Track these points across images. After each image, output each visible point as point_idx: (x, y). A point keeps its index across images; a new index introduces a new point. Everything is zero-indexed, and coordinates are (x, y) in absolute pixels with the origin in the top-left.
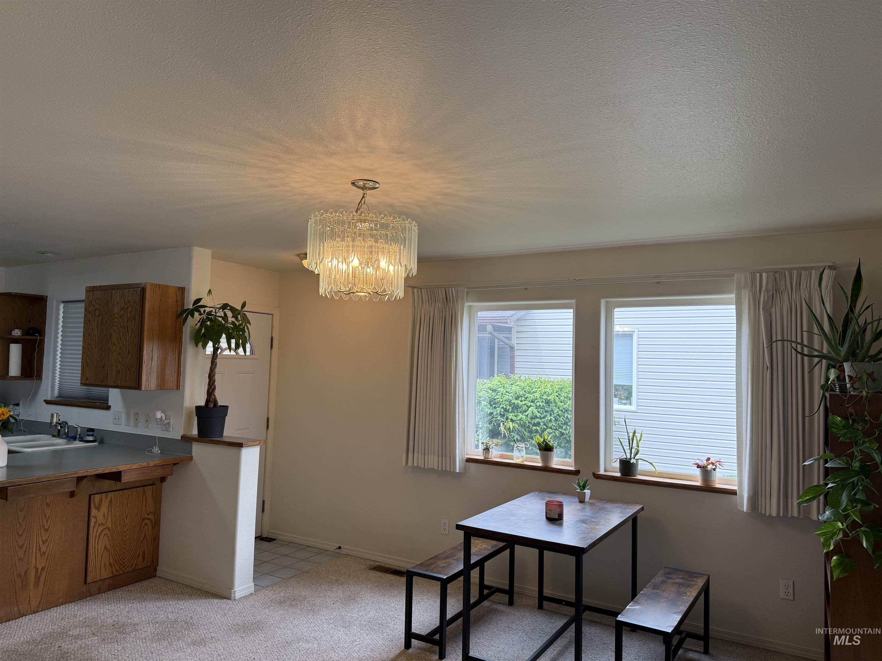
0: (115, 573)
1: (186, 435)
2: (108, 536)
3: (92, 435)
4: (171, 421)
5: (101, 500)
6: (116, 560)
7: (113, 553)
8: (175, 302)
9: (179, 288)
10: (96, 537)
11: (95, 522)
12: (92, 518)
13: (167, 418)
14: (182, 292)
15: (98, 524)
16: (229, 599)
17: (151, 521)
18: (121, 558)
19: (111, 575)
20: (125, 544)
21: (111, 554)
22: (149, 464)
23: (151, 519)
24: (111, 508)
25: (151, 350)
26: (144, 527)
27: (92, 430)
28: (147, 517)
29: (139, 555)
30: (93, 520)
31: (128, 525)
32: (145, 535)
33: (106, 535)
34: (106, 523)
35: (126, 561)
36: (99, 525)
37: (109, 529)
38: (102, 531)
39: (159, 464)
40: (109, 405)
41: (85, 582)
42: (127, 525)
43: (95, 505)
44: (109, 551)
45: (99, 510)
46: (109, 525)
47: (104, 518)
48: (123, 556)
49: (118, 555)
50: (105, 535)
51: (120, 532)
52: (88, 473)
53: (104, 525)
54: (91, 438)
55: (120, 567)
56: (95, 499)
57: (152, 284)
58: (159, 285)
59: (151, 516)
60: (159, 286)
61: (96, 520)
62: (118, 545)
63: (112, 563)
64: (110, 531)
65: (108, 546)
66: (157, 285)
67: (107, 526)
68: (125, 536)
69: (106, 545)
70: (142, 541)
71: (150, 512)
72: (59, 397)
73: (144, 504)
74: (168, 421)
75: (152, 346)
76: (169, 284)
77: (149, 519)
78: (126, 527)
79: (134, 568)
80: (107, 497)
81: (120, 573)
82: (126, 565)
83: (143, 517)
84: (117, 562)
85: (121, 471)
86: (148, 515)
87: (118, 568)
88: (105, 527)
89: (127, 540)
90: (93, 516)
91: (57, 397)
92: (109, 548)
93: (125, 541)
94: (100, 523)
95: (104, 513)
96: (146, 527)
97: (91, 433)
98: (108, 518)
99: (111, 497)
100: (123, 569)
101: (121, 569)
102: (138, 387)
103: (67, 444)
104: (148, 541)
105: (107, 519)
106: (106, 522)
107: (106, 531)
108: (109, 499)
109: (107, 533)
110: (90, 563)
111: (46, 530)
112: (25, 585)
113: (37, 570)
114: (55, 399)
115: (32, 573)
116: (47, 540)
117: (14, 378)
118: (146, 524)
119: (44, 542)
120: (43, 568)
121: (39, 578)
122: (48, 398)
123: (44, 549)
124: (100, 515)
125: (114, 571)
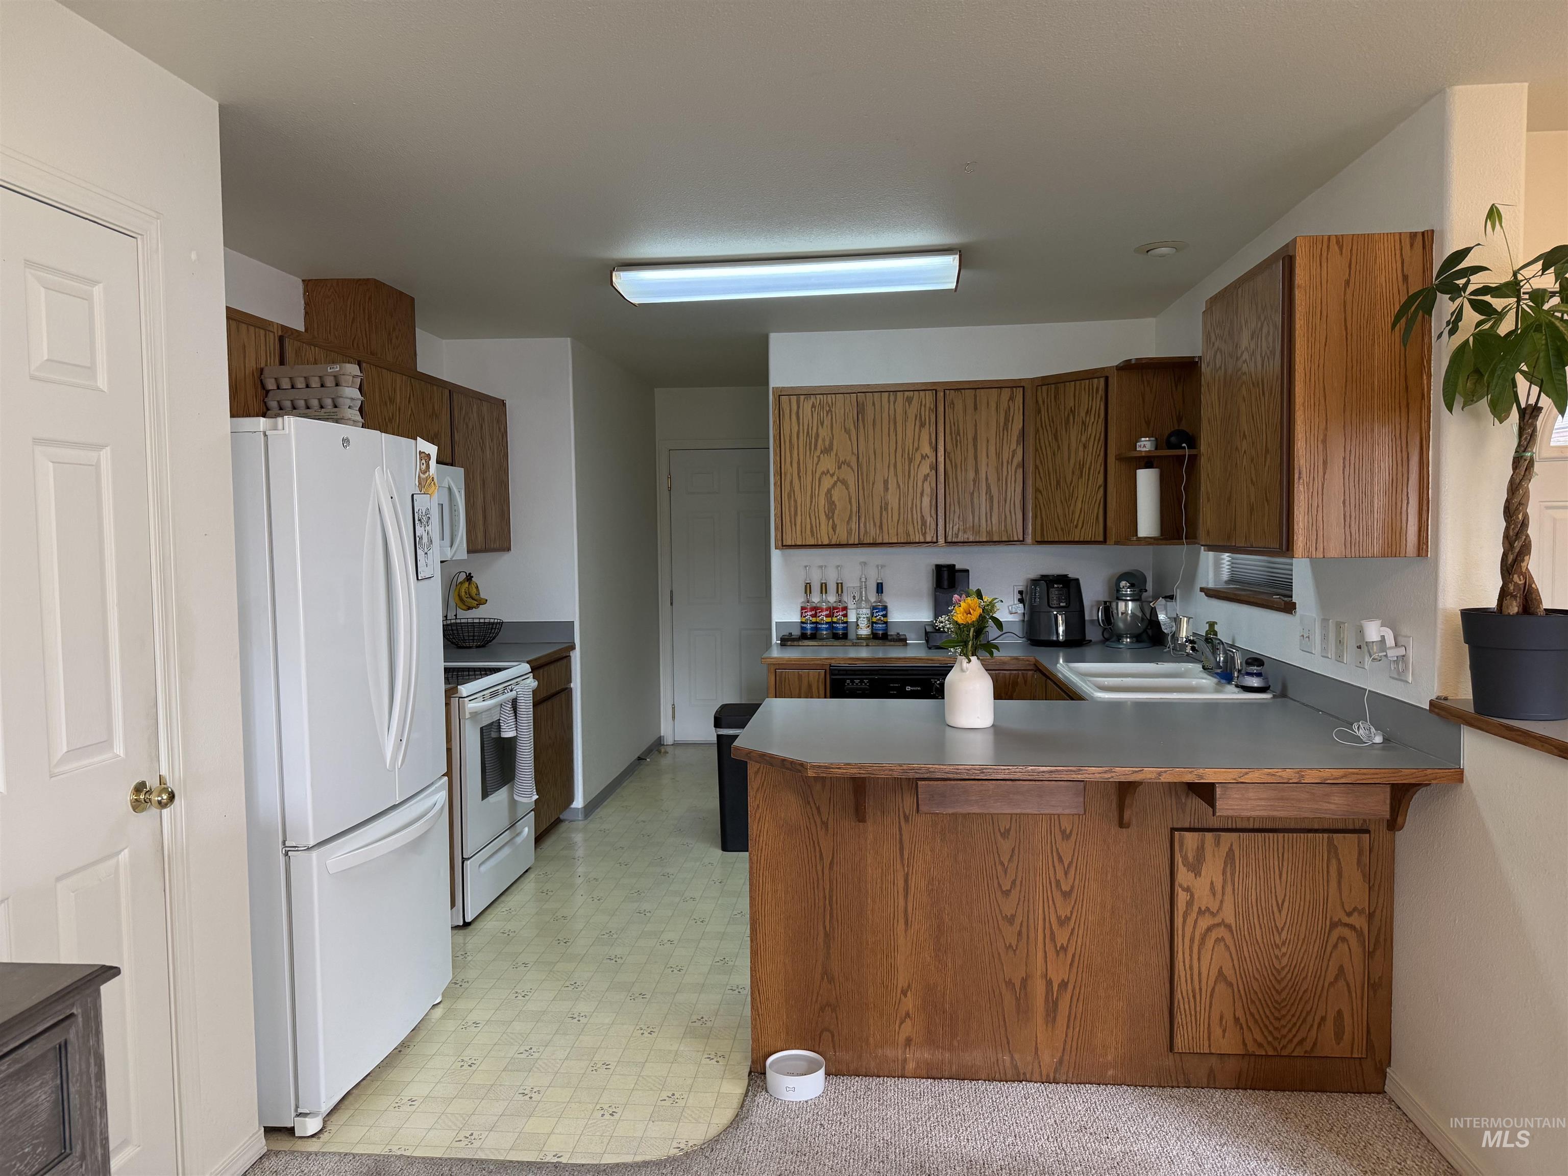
0: (1252, 1048)
1: (1446, 699)
2: (1227, 947)
3: (1259, 675)
4: (1410, 653)
5: (1201, 850)
6: (1252, 1015)
7: (1243, 994)
8: (1401, 284)
9: (1413, 235)
10: (1192, 940)
11: (1190, 904)
12: (1180, 890)
13: (1402, 640)
14: (1424, 247)
15: (1195, 909)
17: (1359, 933)
18: (1268, 1013)
19: (1240, 1051)
20: (1279, 978)
21: (1237, 996)
22: (1303, 776)
23: (1358, 926)
24: (1233, 875)
25: (1321, 437)
26: (1335, 946)
27: (1259, 660)
28: (1346, 920)
29: (1323, 1019)
30: (1182, 898)
31: (1286, 929)
32: (1341, 969)
33: (1222, 944)
34: (1218, 911)
35: (1284, 1027)
36: (1200, 912)
37: (1228, 927)
38: (1209, 929)
39: (1337, 779)
40: (1293, 601)
41: (1171, 1048)
42: (1282, 929)
43: (1185, 858)
44: (1231, 985)
45: (1198, 874)
46: (1228, 916)
47: (1214, 895)
48: (1273, 1010)
49: (1257, 1003)
50: (1217, 940)
51: (1260, 941)
52: (1113, 774)
53: (1214, 915)
54: (1255, 682)
55: (1265, 1037)
56: (1185, 842)
57: (1314, 241)
58: (1340, 241)
59: (1359, 921)
60: (1338, 242)
61: (1192, 896)
62: (1257, 976)
63: (1243, 1021)
64: (1232, 933)
65: (1228, 972)
66: (1334, 240)
67: (1223, 920)
68: (1277, 957)
69: (1221, 968)
70: (1331, 984)
71: (1355, 909)
73: (1334, 884)
74: (1401, 651)
75: (1322, 426)
76: (1375, 229)
77: (1352, 927)
78: (1280, 934)
79: (1309, 1049)
80: (1218, 843)
81: (1266, 1052)
82: (1284, 1036)
83: (1331, 919)
84: (1256, 1021)
85: (1214, 783)
86: (1349, 914)
87: (1259, 1038)
88: (1217, 920)
89: (1283, 968)
90: (1181, 886)
91: (1227, 582)
92: (1232, 980)
93: (1279, 972)
94: (1203, 909)
95: (1212, 883)
96: (1343, 947)
97: (1255, 669)
98: (1226, 898)
99: (1231, 845)
100: (1276, 1044)
101: (1269, 1043)
102: (1288, 549)
103: (1217, 691)
104: (1353, 989)
105: (1222, 902)
106: (1220, 908)
107: (1221, 932)
108: (1224, 849)
109: (1223, 939)
110: (1179, 1002)
111: (1066, 895)
112: (1023, 1009)
113: (1049, 983)
114: (1221, 586)
115: (1039, 988)
116: (1068, 919)
117: (1148, 541)
118: (1343, 939)
119: (1063, 922)
120: (1064, 985)
121: (1056, 1004)
122: (1211, 585)
123: (1062, 938)
124: (1201, 886)
125: (1250, 1043)
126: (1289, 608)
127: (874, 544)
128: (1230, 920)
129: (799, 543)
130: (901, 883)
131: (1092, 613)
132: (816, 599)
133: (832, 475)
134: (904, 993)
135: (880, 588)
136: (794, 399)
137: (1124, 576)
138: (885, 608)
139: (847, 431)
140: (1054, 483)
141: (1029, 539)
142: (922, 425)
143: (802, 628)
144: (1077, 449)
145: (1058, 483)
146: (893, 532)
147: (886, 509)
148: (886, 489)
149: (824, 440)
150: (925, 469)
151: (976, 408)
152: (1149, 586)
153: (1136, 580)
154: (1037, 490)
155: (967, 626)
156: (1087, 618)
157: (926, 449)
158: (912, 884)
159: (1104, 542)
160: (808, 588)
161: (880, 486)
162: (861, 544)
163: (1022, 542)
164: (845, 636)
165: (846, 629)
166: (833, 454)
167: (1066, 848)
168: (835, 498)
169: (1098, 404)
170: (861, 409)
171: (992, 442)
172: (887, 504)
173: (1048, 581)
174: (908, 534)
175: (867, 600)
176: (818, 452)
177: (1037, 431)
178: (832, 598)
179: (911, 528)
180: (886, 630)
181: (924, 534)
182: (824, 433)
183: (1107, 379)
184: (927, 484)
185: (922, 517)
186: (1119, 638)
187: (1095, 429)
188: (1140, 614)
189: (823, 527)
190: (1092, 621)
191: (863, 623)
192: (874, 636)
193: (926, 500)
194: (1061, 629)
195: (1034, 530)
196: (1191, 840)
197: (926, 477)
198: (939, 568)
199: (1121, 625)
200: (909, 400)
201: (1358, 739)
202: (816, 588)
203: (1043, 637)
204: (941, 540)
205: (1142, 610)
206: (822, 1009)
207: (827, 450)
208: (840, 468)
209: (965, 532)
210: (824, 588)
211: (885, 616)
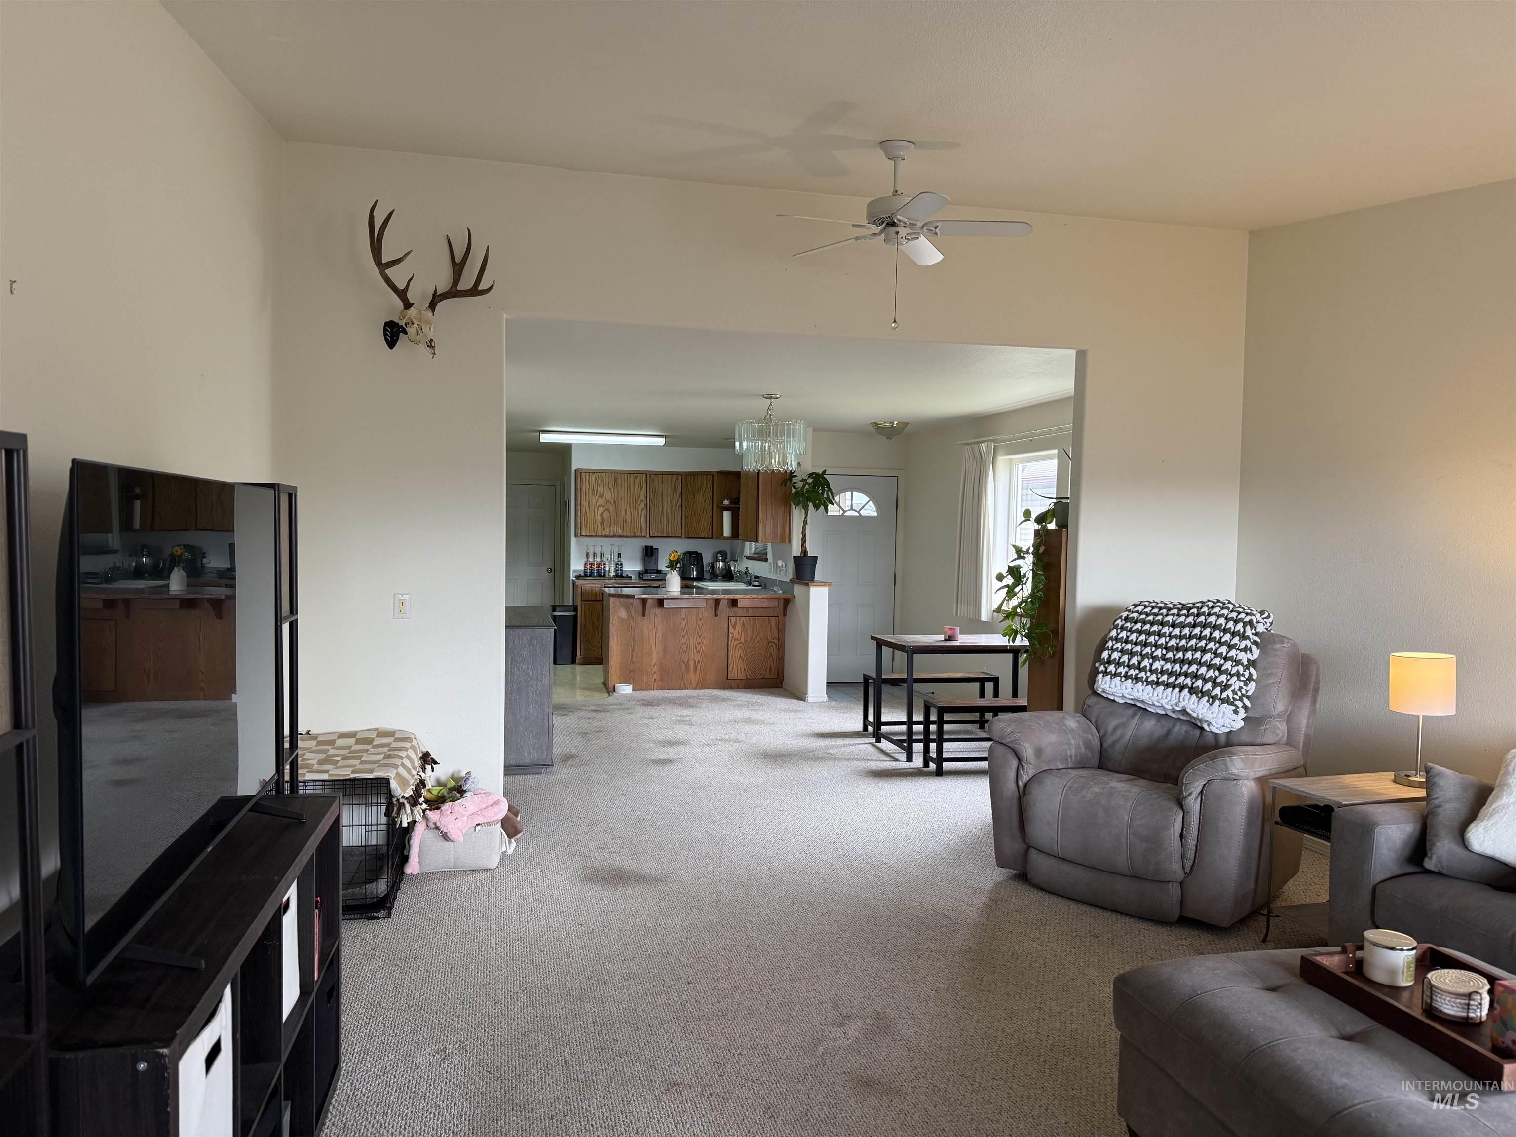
1: (790, 578)
2: (742, 649)
3: (758, 581)
5: (736, 622)
6: (749, 668)
7: (746, 662)
10: (733, 647)
11: (733, 637)
13: (785, 565)
16: (804, 701)
17: (776, 644)
18: (752, 666)
19: (746, 678)
20: (756, 657)
22: (779, 600)
24: (744, 628)
26: (770, 647)
27: (757, 577)
29: (767, 667)
30: (731, 635)
32: (771, 654)
34: (740, 639)
35: (757, 670)
36: (735, 639)
37: (743, 643)
38: (738, 644)
40: (767, 558)
41: (728, 678)
42: (757, 643)
43: (732, 624)
44: (743, 659)
45: (735, 629)
46: (743, 640)
47: (739, 634)
48: (754, 666)
49: (750, 664)
51: (751, 648)
52: (714, 596)
54: (757, 584)
55: (752, 673)
59: (776, 641)
61: (733, 635)
62: (750, 657)
63: (746, 669)
64: (744, 645)
68: (755, 651)
69: (741, 655)
70: (769, 658)
71: (775, 637)
72: (755, 553)
73: (771, 631)
74: (786, 568)
77: (773, 642)
78: (756, 645)
79: (763, 676)
80: (740, 620)
81: (752, 677)
82: (757, 673)
83: (769, 640)
85: (737, 599)
86: (773, 639)
87: (750, 674)
88: (740, 641)
90: (730, 632)
91: (754, 554)
92: (743, 657)
93: (756, 655)
94: (737, 639)
95: (739, 631)
96: (772, 648)
97: (757, 580)
98: (742, 635)
100: (755, 675)
101: (753, 675)
103: (747, 588)
107: (741, 645)
108: (742, 622)
109: (741, 647)
110: (729, 665)
111: (700, 636)
112: (688, 669)
113: (695, 661)
114: (752, 555)
115: (692, 663)
116: (700, 643)
117: (727, 538)
118: (772, 646)
119: (699, 644)
120: (699, 661)
121: (697, 667)
122: (748, 555)
123: (699, 647)
124: (736, 633)
125: (748, 675)
126: (766, 560)
127: (621, 536)
128: (743, 641)
129: (588, 535)
130: (654, 634)
131: (707, 568)
132: (591, 559)
133: (603, 507)
134: (654, 666)
135: (619, 555)
136: (587, 474)
137: (719, 552)
138: (622, 564)
139: (610, 489)
140: (693, 514)
141: (683, 536)
142: (641, 488)
143: (585, 572)
144: (702, 502)
145: (695, 514)
146: (628, 531)
147: (626, 522)
148: (626, 513)
149: (600, 492)
150: (642, 506)
151: (663, 482)
152: (729, 557)
153: (724, 555)
154: (686, 517)
155: (674, 561)
156: (705, 569)
157: (642, 497)
158: (657, 635)
159: (712, 538)
160: (588, 555)
161: (623, 512)
162: (614, 536)
163: (680, 537)
164: (604, 576)
165: (604, 573)
166: (604, 498)
167: (700, 623)
168: (604, 516)
169: (710, 485)
170: (616, 480)
171: (669, 496)
172: (626, 520)
173: (690, 553)
174: (634, 532)
175: (614, 561)
176: (597, 497)
177: (686, 493)
178: (598, 559)
179: (636, 530)
180: (622, 573)
181: (641, 533)
182: (600, 489)
183: (713, 476)
184: (642, 512)
185: (641, 526)
186: (717, 577)
187: (709, 495)
188: (724, 567)
189: (599, 529)
190: (706, 571)
191: (612, 570)
192: (617, 576)
193: (642, 519)
194: (695, 573)
195: (685, 533)
196: (733, 620)
197: (642, 509)
198: (647, 547)
199: (718, 572)
200: (636, 477)
201: (775, 591)
202: (591, 555)
203: (688, 576)
204: (648, 536)
205: (725, 566)
206: (630, 672)
207: (601, 497)
208: (606, 504)
209: (658, 532)
210: (595, 555)
211: (622, 567)
